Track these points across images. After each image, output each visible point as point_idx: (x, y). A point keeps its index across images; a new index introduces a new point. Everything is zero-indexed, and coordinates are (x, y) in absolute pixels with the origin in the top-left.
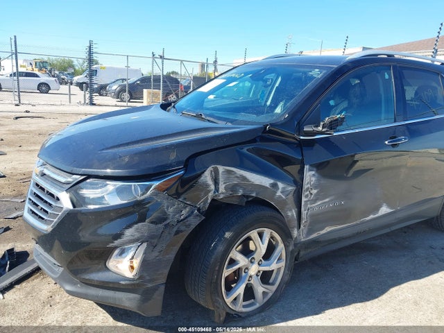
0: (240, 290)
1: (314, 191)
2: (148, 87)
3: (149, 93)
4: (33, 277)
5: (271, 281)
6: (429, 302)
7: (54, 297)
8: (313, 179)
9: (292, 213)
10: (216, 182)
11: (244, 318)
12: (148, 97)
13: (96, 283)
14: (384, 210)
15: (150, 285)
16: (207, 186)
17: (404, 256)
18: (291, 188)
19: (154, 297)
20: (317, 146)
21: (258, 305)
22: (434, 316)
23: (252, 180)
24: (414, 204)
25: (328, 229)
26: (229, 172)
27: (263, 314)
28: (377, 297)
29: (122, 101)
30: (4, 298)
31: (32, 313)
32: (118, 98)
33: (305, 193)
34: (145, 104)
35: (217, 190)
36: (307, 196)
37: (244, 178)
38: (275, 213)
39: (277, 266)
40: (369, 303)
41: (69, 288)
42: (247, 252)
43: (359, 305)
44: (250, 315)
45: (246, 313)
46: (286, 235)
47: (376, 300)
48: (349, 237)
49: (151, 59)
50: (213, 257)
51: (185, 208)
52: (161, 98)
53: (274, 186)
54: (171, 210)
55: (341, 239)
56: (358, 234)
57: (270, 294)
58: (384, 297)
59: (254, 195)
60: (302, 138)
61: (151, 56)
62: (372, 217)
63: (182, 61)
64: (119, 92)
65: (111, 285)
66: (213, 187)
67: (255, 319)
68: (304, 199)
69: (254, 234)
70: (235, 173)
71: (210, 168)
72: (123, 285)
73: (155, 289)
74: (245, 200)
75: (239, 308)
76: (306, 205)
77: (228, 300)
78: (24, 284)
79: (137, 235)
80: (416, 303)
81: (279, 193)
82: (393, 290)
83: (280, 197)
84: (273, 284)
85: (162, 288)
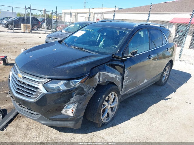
0: (106, 115)
1: (127, 77)
2: (24, 23)
3: (24, 26)
4: (14, 120)
5: (113, 110)
6: (161, 111)
7: (29, 127)
8: (127, 73)
9: (120, 86)
10: (99, 78)
11: (107, 124)
12: (24, 28)
13: (57, 120)
14: (146, 81)
15: (78, 118)
16: (97, 79)
17: (149, 96)
18: (121, 77)
19: (79, 122)
20: (128, 61)
21: (110, 119)
22: (163, 115)
23: (110, 76)
24: (154, 78)
25: (130, 90)
26: (103, 74)
27: (112, 122)
28: (145, 111)
29: (9, 29)
30: (7, 130)
31: (23, 134)
32: (7, 27)
33: (125, 78)
34: (22, 31)
35: (99, 81)
36: (125, 79)
37: (108, 75)
38: (116, 87)
39: (116, 105)
40: (143, 114)
41: (43, 122)
42: (107, 101)
43: (141, 115)
44: (108, 123)
45: (107, 122)
46: (118, 93)
47: (145, 112)
48: (135, 91)
49: (25, 9)
50: (99, 104)
51: (90, 88)
52: (31, 28)
53: (116, 77)
54: (86, 90)
55: (133, 93)
56: (138, 90)
57: (113, 115)
58: (147, 111)
59: (110, 81)
60: (124, 58)
61: (25, 8)
62: (142, 84)
63: (40, 11)
64: (8, 25)
65: (64, 120)
66: (98, 80)
67: (110, 124)
68: (124, 80)
69: (110, 95)
70: (105, 74)
71: (98, 73)
72: (69, 119)
73: (80, 119)
74: (107, 83)
75: (105, 121)
76: (124, 82)
77: (102, 119)
78: (12, 123)
79: (75, 100)
80: (157, 112)
81: (117, 79)
82: (149, 108)
83: (117, 80)
84: (114, 111)
85: (82, 118)
